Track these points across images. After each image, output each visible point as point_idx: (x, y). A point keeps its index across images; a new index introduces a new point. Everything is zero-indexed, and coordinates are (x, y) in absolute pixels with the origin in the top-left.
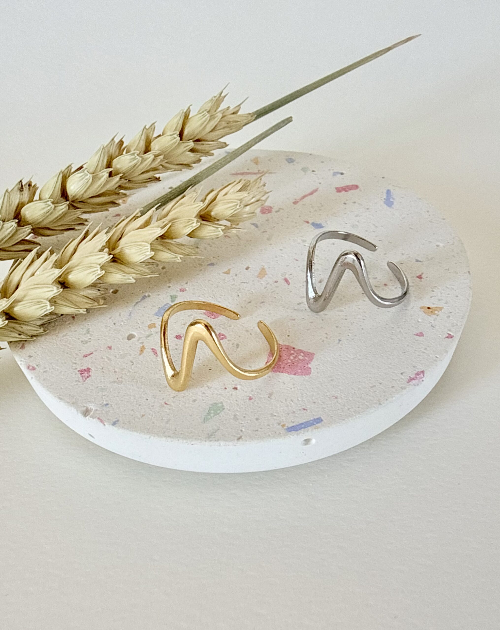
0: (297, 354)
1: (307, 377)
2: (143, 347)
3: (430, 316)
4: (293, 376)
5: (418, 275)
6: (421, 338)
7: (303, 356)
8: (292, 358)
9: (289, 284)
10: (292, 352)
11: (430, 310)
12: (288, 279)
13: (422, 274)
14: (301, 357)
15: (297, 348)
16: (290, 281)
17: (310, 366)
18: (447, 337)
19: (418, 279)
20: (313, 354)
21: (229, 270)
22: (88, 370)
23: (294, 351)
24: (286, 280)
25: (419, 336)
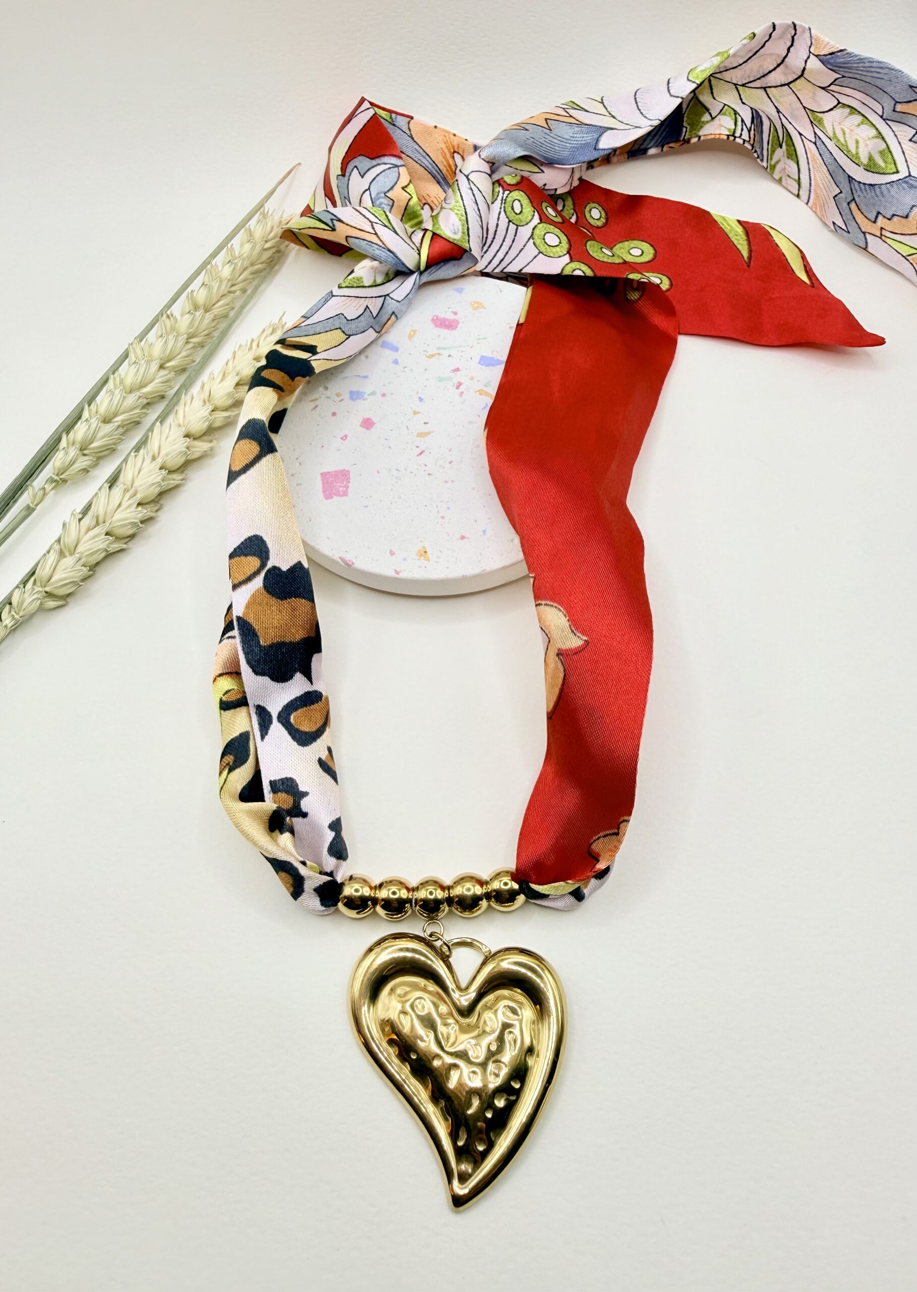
0: (344, 487)
1: (324, 499)
3: (417, 554)
4: (322, 490)
5: (465, 535)
6: (388, 554)
7: (342, 490)
10: (345, 483)
11: (423, 554)
12: (424, 453)
13: (468, 538)
14: (341, 489)
15: (350, 485)
16: (422, 455)
17: (335, 498)
18: (396, 571)
19: (460, 537)
20: (347, 495)
21: (419, 413)
24: (421, 453)
25: (391, 553)
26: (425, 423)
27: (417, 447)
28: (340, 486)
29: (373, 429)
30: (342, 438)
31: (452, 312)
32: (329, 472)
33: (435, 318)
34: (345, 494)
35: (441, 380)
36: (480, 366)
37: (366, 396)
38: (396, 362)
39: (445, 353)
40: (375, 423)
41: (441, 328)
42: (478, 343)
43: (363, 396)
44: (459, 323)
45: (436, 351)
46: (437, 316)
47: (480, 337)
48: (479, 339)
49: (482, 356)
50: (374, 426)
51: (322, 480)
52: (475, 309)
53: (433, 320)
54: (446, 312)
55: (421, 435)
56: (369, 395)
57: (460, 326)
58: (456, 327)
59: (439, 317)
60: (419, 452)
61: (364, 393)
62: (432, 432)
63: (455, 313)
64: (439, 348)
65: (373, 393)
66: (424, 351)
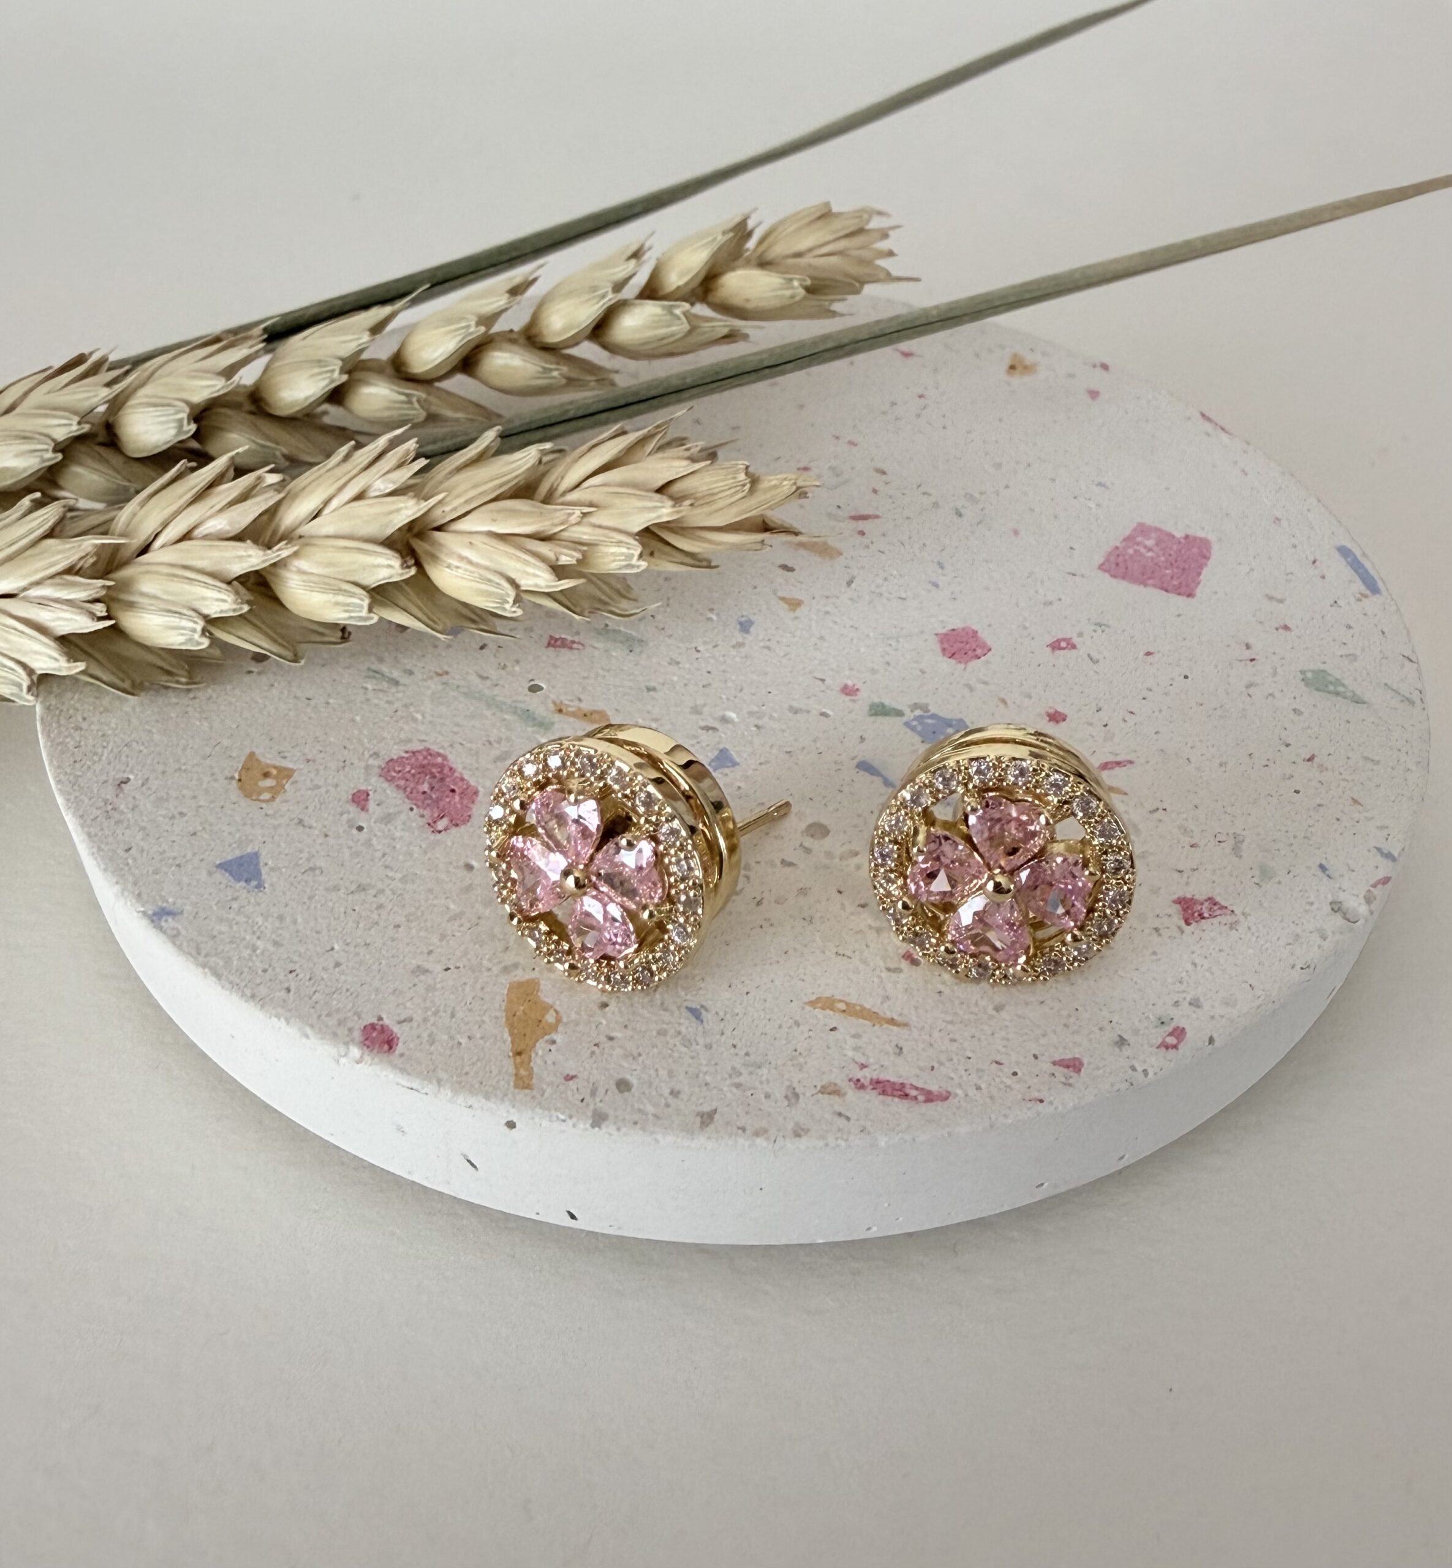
0: (1137, 546)
3: (1038, 371)
4: (1211, 563)
6: (1104, 397)
7: (1147, 540)
8: (1149, 554)
9: (877, 517)
10: (1131, 551)
11: (1021, 367)
12: (854, 514)
15: (1116, 542)
16: (864, 512)
17: (1179, 534)
19: (911, 358)
20: (1140, 526)
21: (782, 599)
23: (1127, 548)
25: (1096, 396)
26: (789, 569)
27: (861, 534)
28: (1150, 550)
29: (957, 623)
30: (1072, 646)
31: (363, 809)
32: (1167, 591)
34: (1145, 528)
35: (635, 643)
37: (909, 715)
39: (538, 703)
40: (939, 635)
41: (459, 778)
42: (410, 672)
43: (919, 718)
44: (393, 762)
46: (431, 824)
47: (383, 684)
48: (395, 682)
50: (944, 631)
51: (1197, 583)
52: (286, 774)
54: (387, 819)
55: (825, 550)
56: (899, 713)
57: (396, 752)
59: (427, 820)
60: (867, 520)
61: (907, 724)
63: (360, 799)
64: (544, 725)
65: (879, 710)
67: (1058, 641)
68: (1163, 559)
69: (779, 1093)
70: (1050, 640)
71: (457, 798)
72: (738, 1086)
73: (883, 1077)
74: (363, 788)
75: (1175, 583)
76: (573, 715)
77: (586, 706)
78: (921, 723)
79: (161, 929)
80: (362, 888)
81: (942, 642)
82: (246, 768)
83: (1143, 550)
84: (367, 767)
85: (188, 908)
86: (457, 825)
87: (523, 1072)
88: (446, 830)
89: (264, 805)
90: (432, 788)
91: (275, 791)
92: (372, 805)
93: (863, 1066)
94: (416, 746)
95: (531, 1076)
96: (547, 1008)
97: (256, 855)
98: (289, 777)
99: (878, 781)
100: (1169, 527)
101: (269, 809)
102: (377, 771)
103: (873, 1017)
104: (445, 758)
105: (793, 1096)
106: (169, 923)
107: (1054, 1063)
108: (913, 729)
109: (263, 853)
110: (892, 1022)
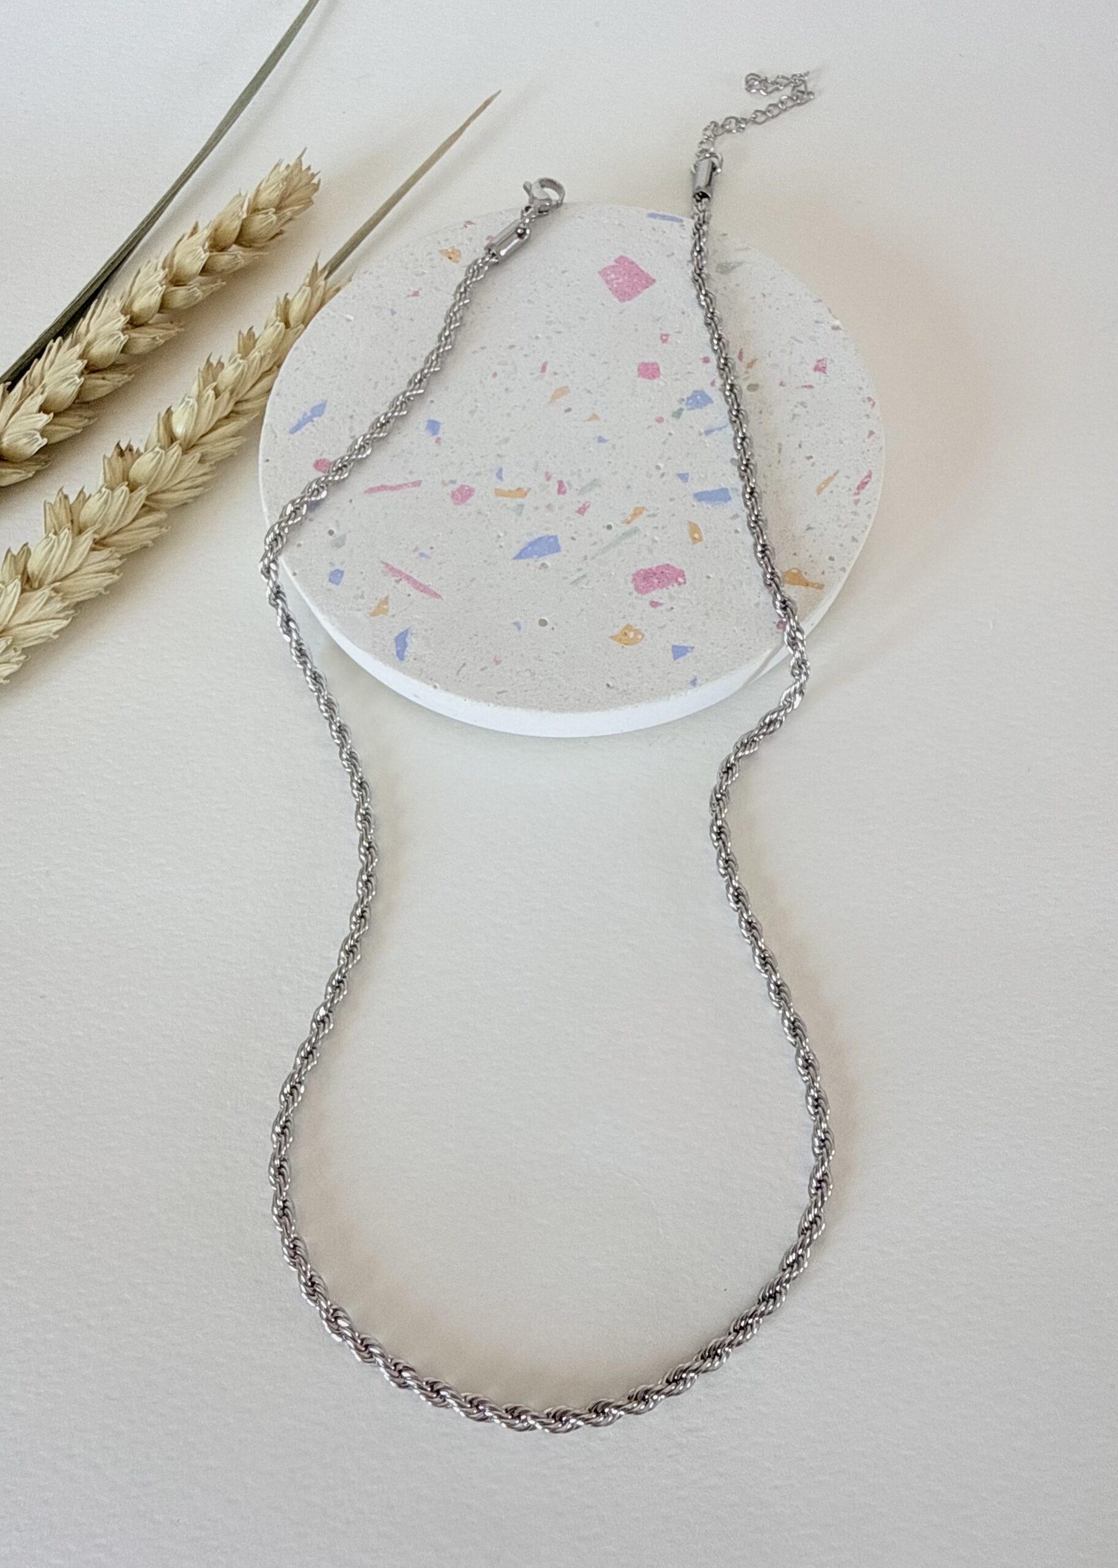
1: (626, 255)
2: (748, 367)
4: (638, 263)
8: (621, 280)
9: (546, 363)
10: (615, 286)
11: (452, 256)
14: (613, 276)
15: (605, 287)
17: (613, 263)
20: (600, 273)
22: (816, 369)
23: (612, 285)
24: (544, 369)
26: (569, 410)
27: (555, 374)
28: (618, 278)
29: (635, 368)
30: (667, 335)
31: (661, 604)
32: (647, 287)
33: (680, 580)
34: (603, 273)
35: (595, 483)
36: (551, 533)
37: (683, 406)
38: (684, 477)
39: (619, 529)
40: (639, 376)
41: (658, 567)
42: (579, 570)
43: (687, 404)
44: (637, 588)
45: (637, 523)
46: (680, 584)
47: (585, 580)
48: (584, 576)
49: (558, 549)
50: (636, 374)
51: (648, 274)
52: (628, 627)
53: (681, 574)
54: (671, 598)
55: (563, 391)
56: (681, 410)
57: (631, 586)
58: (634, 580)
59: (676, 585)
60: (548, 368)
61: (688, 409)
62: (551, 402)
63: (654, 604)
64: (636, 530)
65: (678, 414)
66: (654, 515)
67: (661, 338)
68: (626, 278)
69: (852, 517)
70: (660, 341)
71: (667, 572)
72: (845, 526)
73: (856, 486)
74: (648, 603)
75: (644, 282)
76: (632, 519)
77: (631, 512)
78: (691, 404)
79: (700, 685)
80: (707, 614)
81: (644, 376)
82: (620, 640)
83: (617, 281)
84: (636, 598)
85: (695, 674)
86: (684, 575)
87: (816, 585)
88: (685, 580)
89: (645, 638)
90: (657, 578)
91: (637, 632)
92: (661, 601)
93: (850, 490)
94: (630, 578)
95: (818, 583)
96: (790, 570)
97: (674, 647)
98: (631, 626)
99: (716, 432)
100: (606, 265)
101: (647, 635)
102: (640, 595)
103: (830, 479)
104: (642, 570)
105: (855, 513)
106: (699, 681)
107: (869, 436)
108: (692, 409)
109: (673, 643)
110: (835, 474)
